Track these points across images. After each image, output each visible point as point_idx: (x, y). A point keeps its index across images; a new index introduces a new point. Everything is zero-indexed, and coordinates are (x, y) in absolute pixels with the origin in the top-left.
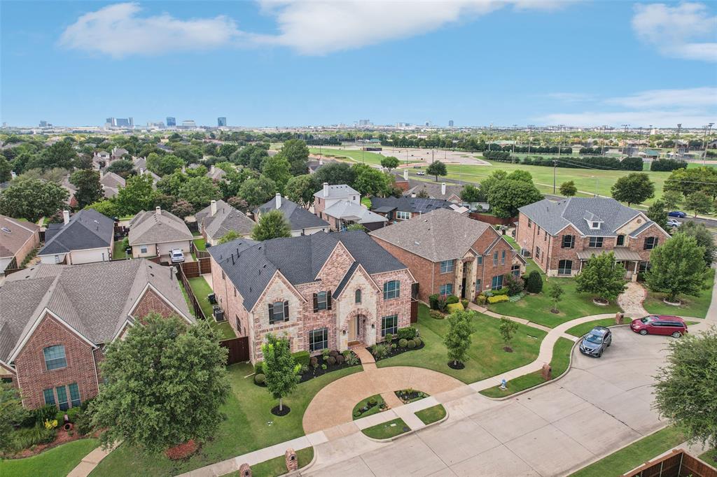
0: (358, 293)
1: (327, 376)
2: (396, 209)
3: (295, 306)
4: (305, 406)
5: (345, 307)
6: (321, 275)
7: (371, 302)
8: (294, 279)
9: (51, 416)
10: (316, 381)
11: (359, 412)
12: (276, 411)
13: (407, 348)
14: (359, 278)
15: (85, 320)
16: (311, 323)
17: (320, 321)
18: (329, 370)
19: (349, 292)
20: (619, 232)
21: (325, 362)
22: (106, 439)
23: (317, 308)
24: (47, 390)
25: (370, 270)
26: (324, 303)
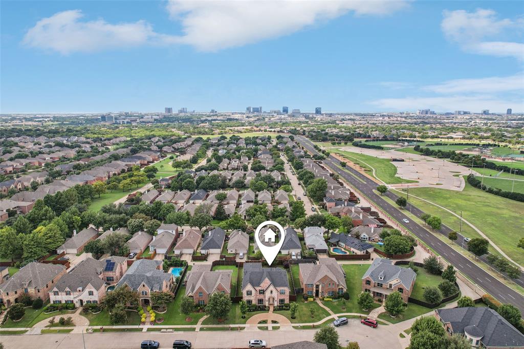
0: (271, 292)
1: (259, 312)
2: (339, 241)
3: (254, 292)
4: (249, 318)
5: (268, 294)
6: (261, 285)
7: (275, 294)
8: (253, 286)
9: (199, 306)
10: (255, 312)
11: (260, 323)
12: (242, 317)
13: (284, 309)
14: (272, 288)
15: (207, 288)
16: (258, 297)
17: (261, 297)
18: (260, 310)
19: (269, 291)
20: (390, 283)
21: (260, 308)
22: (207, 314)
23: (260, 293)
24: (199, 301)
25: (275, 286)
26: (262, 292)
